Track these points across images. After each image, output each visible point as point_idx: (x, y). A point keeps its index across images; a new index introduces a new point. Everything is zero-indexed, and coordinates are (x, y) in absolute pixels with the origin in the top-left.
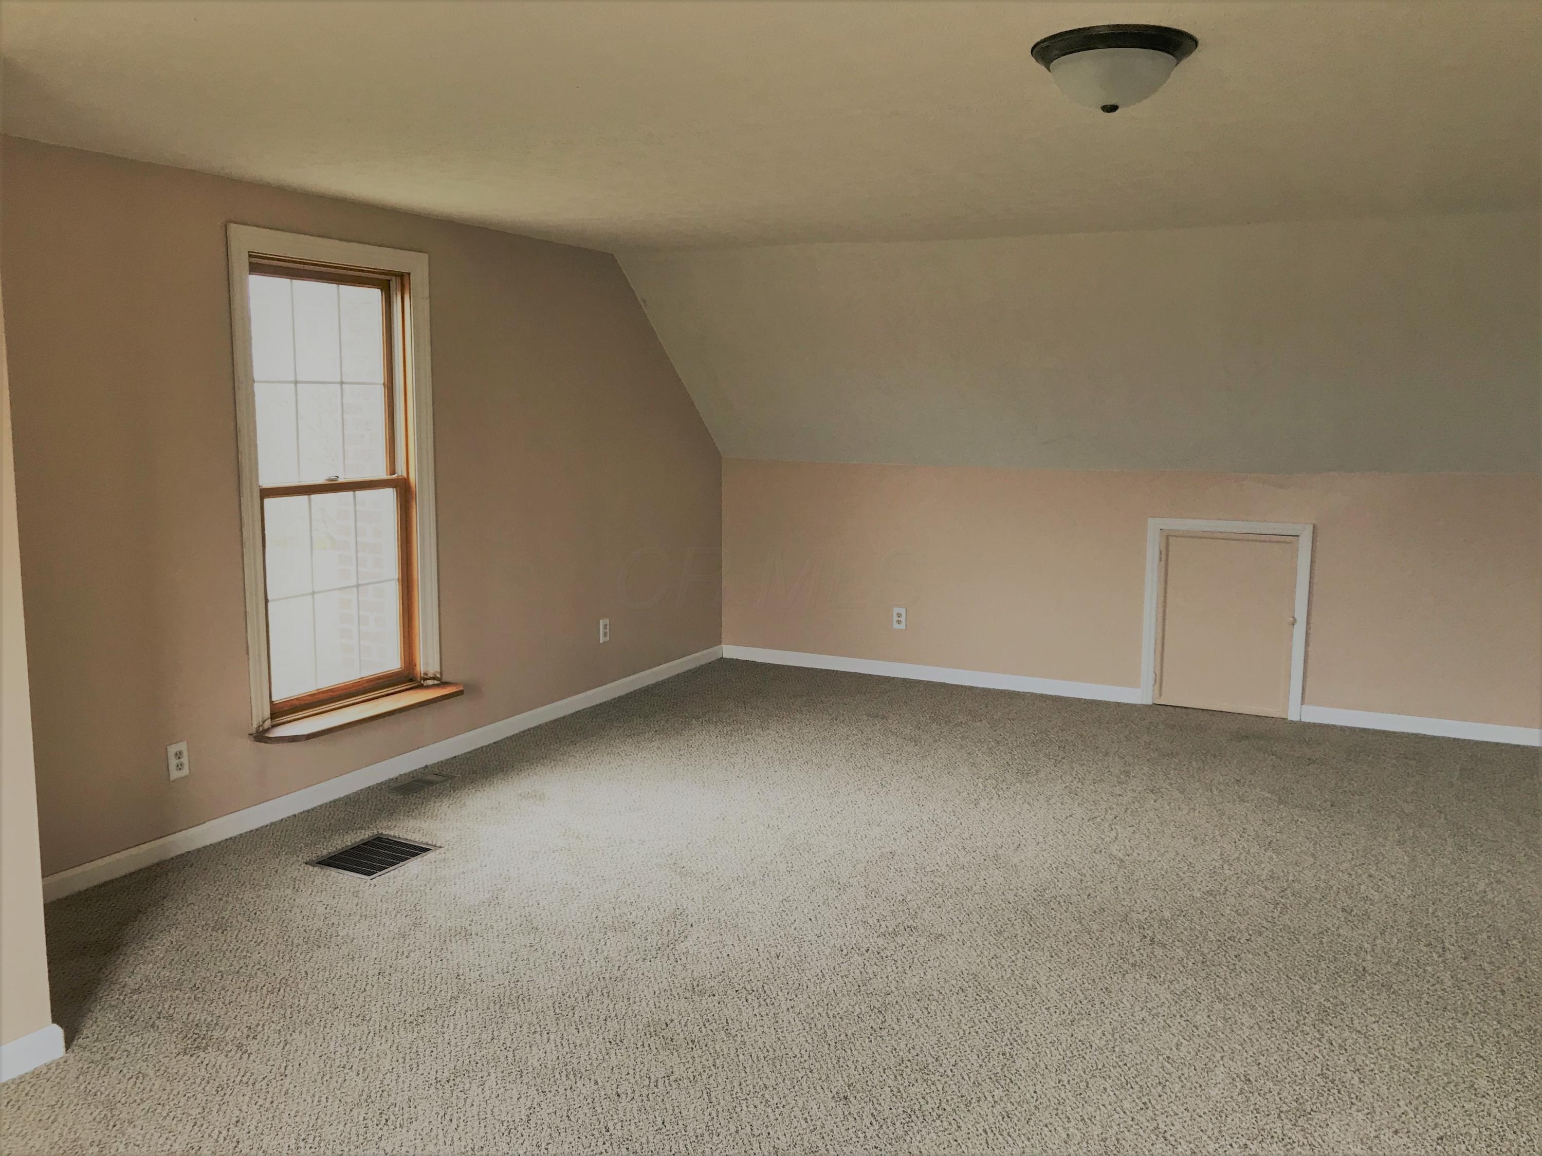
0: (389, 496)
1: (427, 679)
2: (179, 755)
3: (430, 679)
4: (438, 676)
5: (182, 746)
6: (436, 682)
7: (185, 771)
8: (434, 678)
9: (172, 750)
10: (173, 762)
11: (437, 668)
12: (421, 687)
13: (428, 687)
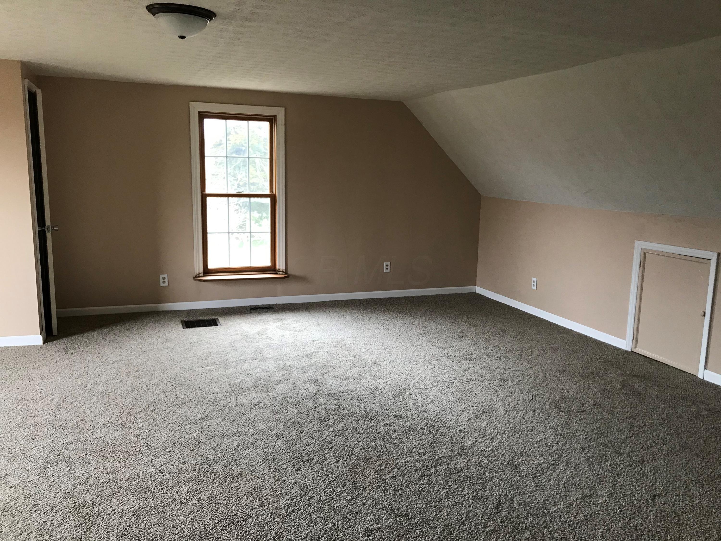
0: (268, 201)
1: (279, 271)
2: (164, 278)
3: (281, 271)
4: (284, 271)
5: (166, 276)
6: (283, 273)
7: (166, 284)
8: (282, 272)
9: (161, 276)
10: (161, 280)
11: (284, 268)
12: (277, 274)
13: (279, 274)
